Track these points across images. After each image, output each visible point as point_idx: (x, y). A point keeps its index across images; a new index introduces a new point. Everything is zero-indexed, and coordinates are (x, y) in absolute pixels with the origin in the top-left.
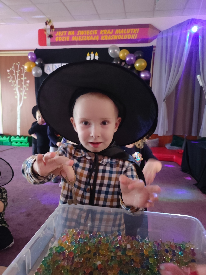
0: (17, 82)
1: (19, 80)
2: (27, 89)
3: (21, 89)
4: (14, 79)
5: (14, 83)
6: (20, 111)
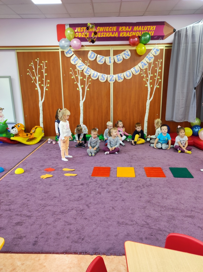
0: (37, 79)
1: (39, 76)
2: (48, 85)
3: (42, 85)
4: (34, 76)
5: (34, 79)
6: (42, 107)
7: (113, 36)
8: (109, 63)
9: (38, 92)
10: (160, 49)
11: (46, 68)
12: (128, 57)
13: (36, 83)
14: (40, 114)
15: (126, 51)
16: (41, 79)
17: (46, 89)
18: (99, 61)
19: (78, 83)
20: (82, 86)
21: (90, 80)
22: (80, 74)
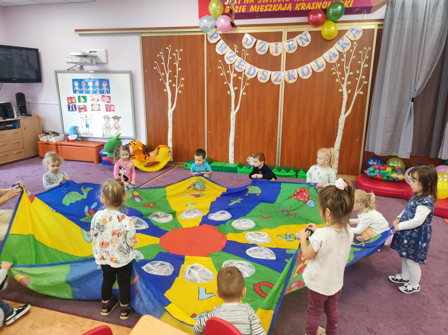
0: (167, 75)
1: (170, 71)
2: (182, 85)
3: (174, 85)
4: (162, 71)
5: (163, 76)
6: (172, 117)
7: (284, 9)
8: (274, 53)
9: (167, 95)
10: (363, 30)
11: (180, 59)
12: (307, 44)
13: (166, 82)
15: (304, 33)
16: (172, 77)
17: (178, 90)
18: (259, 50)
19: (230, 83)
20: (236, 88)
21: (249, 79)
22: (233, 69)
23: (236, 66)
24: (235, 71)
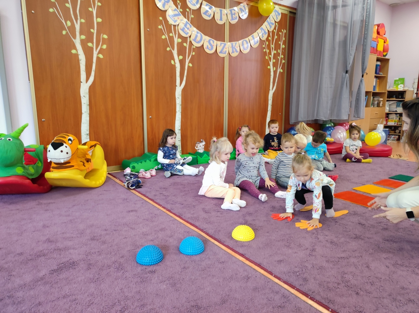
0: (78, 27)
1: (83, 21)
2: (105, 47)
3: (90, 44)
5: (68, 27)
6: (87, 96)
8: (218, 20)
9: (78, 61)
11: (100, 4)
12: (245, 16)
13: (75, 38)
14: (81, 113)
15: (243, 5)
16: (86, 30)
17: (98, 54)
18: (205, 13)
19: (173, 50)
20: (181, 57)
21: (194, 47)
22: (177, 32)
23: (181, 29)
24: (179, 34)
